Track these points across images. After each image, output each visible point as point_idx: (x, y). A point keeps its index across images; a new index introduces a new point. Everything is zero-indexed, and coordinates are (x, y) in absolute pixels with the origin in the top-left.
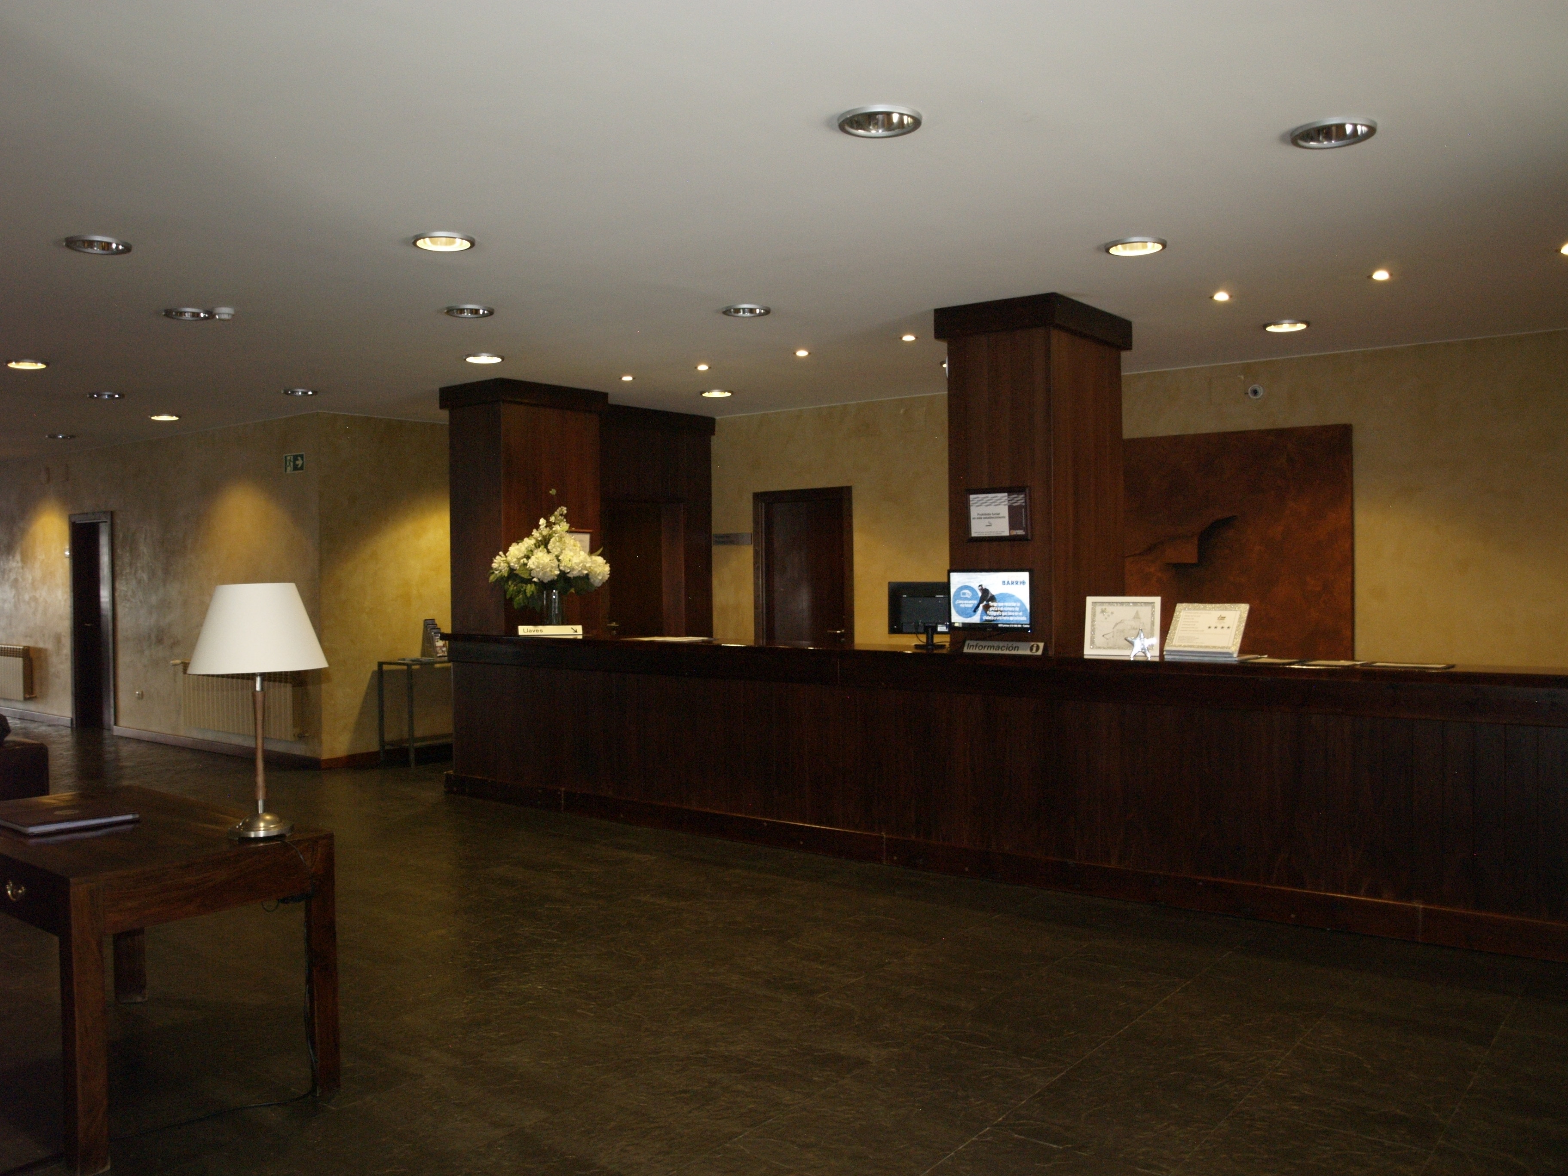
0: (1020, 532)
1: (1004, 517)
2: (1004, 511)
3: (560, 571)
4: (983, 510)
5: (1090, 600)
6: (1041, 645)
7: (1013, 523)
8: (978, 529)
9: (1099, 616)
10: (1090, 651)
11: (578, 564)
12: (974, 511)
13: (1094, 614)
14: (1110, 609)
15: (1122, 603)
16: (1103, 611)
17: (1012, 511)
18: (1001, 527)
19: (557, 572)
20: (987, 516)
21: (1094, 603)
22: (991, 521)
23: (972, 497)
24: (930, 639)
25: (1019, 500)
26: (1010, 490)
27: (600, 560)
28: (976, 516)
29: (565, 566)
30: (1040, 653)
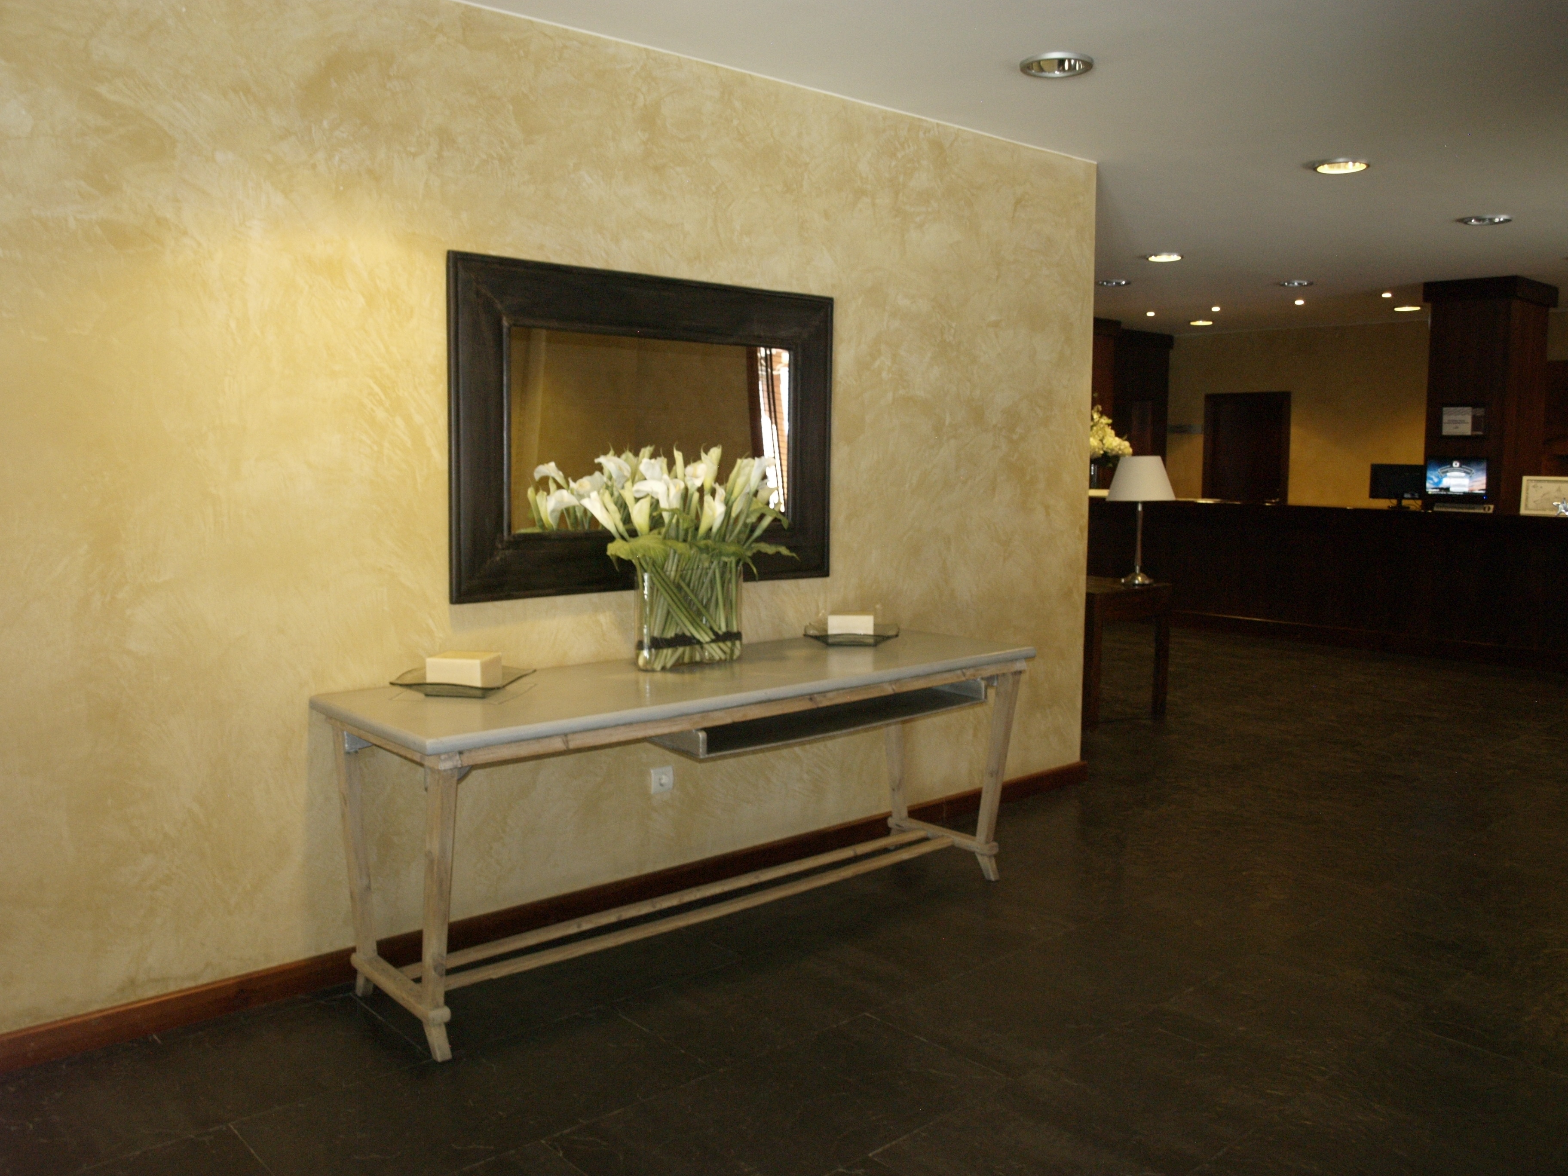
0: (1480, 433)
1: (1468, 423)
2: (1468, 418)
3: (1104, 451)
4: (1453, 417)
5: (1525, 479)
6: (1492, 507)
7: (1475, 427)
8: (1448, 429)
9: (1531, 489)
10: (1523, 511)
11: (1116, 447)
12: (1445, 418)
13: (1527, 489)
14: (1539, 484)
15: (1548, 481)
16: (1534, 487)
17: (1474, 418)
18: (1466, 429)
19: (1102, 452)
20: (1455, 422)
21: (1528, 480)
22: (1458, 425)
23: (1445, 409)
24: (1399, 502)
25: (1480, 412)
26: (1474, 405)
27: (1127, 444)
28: (1447, 421)
29: (1107, 448)
30: (1491, 511)
